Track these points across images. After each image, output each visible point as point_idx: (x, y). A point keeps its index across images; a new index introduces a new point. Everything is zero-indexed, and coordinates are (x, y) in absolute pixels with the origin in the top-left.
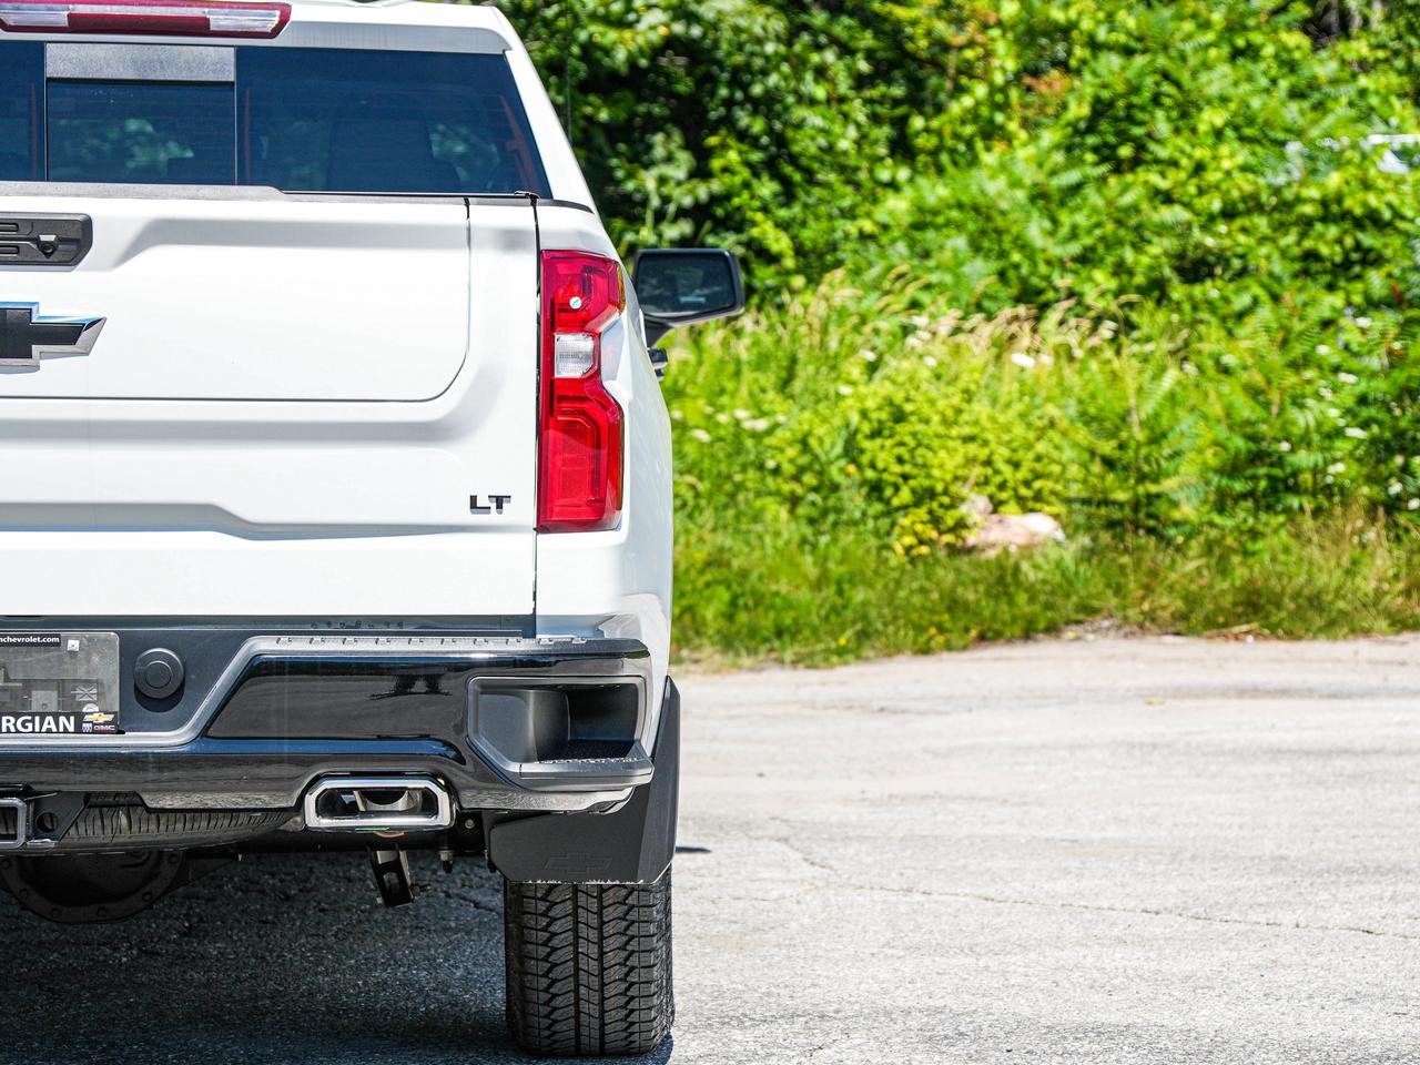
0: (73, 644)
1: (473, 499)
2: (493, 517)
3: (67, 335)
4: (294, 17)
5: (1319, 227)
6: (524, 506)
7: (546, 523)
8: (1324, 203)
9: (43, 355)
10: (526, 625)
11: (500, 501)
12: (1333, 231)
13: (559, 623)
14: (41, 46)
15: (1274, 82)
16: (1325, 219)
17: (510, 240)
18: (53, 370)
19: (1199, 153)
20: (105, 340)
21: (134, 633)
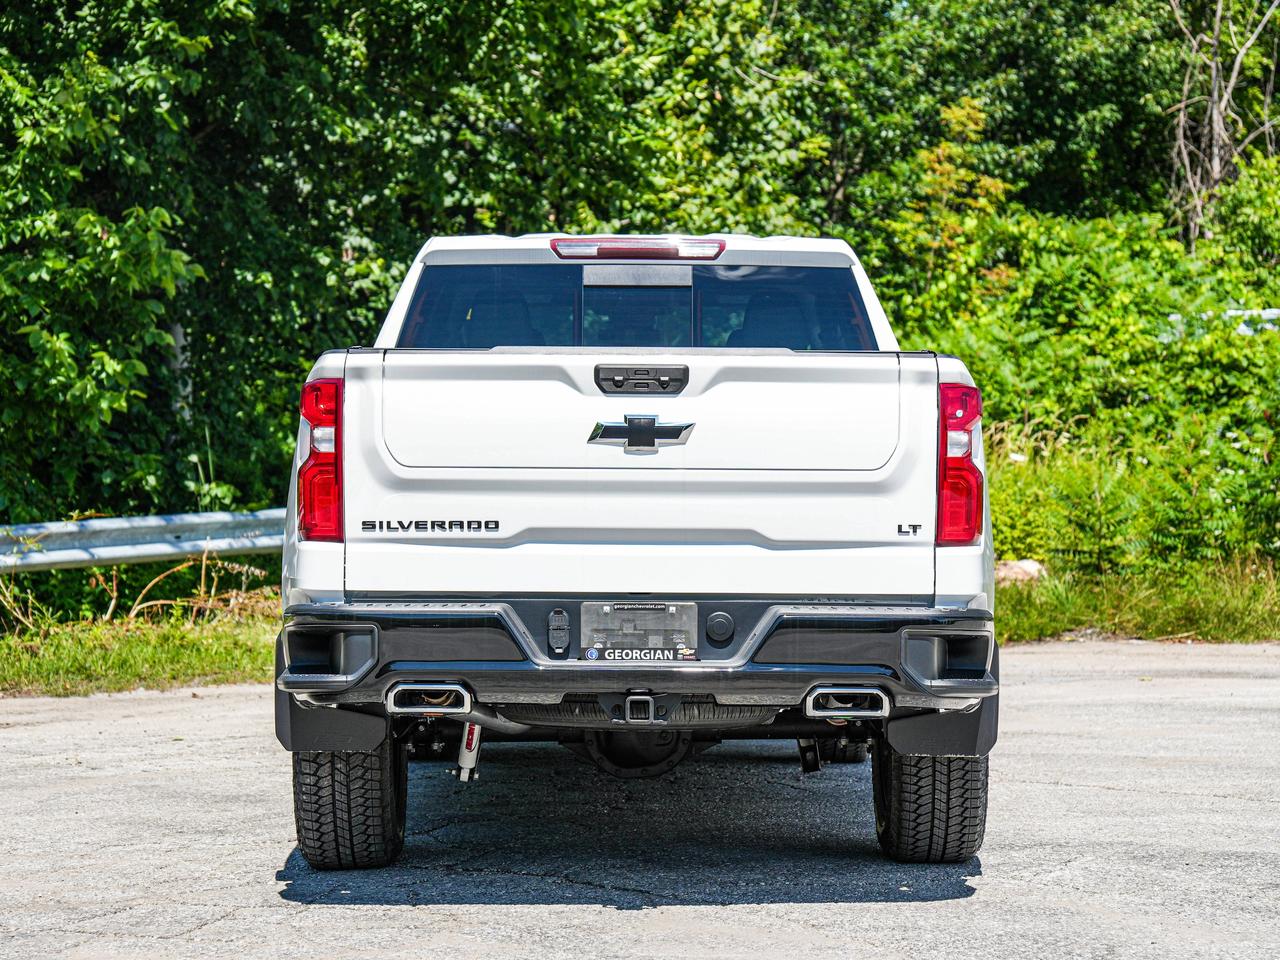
0: (672, 609)
1: (900, 527)
2: (911, 537)
3: (674, 433)
4: (728, 248)
5: (1197, 370)
6: (928, 532)
7: (941, 540)
8: (1200, 355)
9: (661, 445)
10: (930, 600)
11: (915, 528)
12: (1207, 374)
13: (949, 599)
14: (580, 267)
15: (1160, 274)
16: (1200, 366)
17: (923, 378)
18: (666, 453)
19: (1113, 321)
20: (694, 438)
21: (707, 603)
